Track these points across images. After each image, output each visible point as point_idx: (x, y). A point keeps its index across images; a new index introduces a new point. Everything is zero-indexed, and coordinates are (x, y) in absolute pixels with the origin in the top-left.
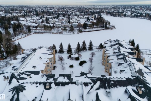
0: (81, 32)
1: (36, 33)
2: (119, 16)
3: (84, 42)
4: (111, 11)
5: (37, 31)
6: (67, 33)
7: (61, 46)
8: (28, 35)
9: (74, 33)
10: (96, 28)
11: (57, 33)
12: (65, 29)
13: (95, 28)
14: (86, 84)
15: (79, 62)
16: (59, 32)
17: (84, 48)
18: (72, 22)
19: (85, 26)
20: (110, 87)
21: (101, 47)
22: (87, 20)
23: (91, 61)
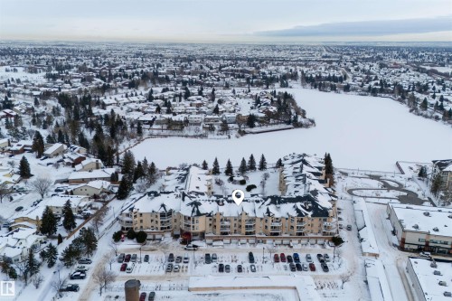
0: (242, 133)
1: (152, 136)
2: (333, 88)
3: (252, 157)
4: (314, 76)
5: (155, 132)
6: (216, 137)
7: (216, 163)
8: (139, 141)
9: (229, 137)
10: (274, 124)
11: (195, 136)
12: (211, 129)
13: (272, 124)
14: (257, 202)
15: (245, 186)
16: (199, 133)
17: (252, 167)
18: (224, 109)
19: (251, 121)
20: (280, 203)
21: (280, 164)
22: (256, 105)
23: (263, 186)
